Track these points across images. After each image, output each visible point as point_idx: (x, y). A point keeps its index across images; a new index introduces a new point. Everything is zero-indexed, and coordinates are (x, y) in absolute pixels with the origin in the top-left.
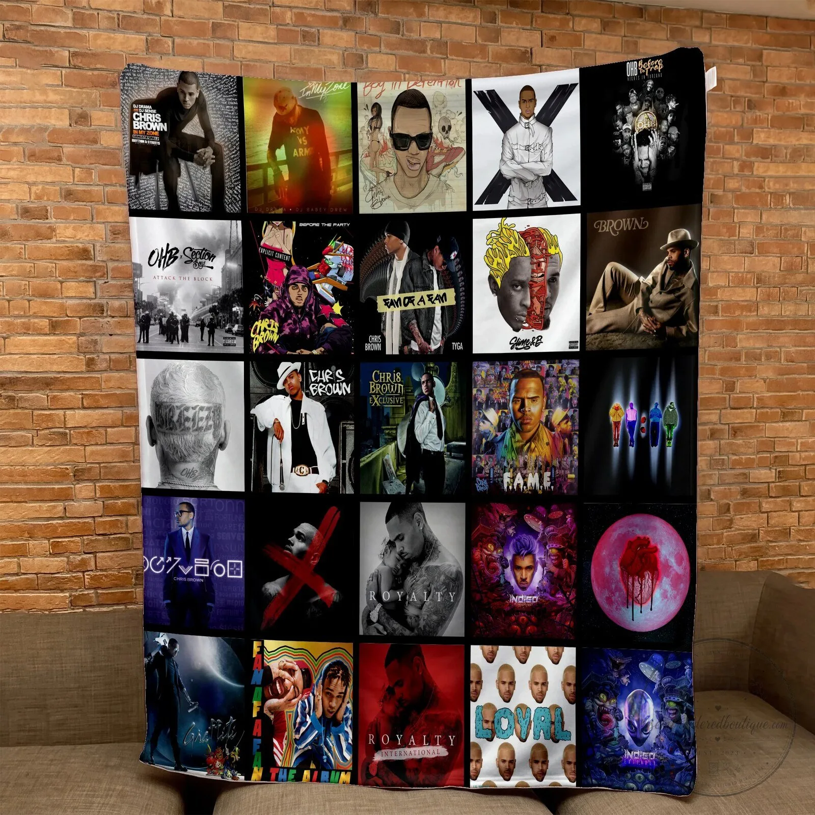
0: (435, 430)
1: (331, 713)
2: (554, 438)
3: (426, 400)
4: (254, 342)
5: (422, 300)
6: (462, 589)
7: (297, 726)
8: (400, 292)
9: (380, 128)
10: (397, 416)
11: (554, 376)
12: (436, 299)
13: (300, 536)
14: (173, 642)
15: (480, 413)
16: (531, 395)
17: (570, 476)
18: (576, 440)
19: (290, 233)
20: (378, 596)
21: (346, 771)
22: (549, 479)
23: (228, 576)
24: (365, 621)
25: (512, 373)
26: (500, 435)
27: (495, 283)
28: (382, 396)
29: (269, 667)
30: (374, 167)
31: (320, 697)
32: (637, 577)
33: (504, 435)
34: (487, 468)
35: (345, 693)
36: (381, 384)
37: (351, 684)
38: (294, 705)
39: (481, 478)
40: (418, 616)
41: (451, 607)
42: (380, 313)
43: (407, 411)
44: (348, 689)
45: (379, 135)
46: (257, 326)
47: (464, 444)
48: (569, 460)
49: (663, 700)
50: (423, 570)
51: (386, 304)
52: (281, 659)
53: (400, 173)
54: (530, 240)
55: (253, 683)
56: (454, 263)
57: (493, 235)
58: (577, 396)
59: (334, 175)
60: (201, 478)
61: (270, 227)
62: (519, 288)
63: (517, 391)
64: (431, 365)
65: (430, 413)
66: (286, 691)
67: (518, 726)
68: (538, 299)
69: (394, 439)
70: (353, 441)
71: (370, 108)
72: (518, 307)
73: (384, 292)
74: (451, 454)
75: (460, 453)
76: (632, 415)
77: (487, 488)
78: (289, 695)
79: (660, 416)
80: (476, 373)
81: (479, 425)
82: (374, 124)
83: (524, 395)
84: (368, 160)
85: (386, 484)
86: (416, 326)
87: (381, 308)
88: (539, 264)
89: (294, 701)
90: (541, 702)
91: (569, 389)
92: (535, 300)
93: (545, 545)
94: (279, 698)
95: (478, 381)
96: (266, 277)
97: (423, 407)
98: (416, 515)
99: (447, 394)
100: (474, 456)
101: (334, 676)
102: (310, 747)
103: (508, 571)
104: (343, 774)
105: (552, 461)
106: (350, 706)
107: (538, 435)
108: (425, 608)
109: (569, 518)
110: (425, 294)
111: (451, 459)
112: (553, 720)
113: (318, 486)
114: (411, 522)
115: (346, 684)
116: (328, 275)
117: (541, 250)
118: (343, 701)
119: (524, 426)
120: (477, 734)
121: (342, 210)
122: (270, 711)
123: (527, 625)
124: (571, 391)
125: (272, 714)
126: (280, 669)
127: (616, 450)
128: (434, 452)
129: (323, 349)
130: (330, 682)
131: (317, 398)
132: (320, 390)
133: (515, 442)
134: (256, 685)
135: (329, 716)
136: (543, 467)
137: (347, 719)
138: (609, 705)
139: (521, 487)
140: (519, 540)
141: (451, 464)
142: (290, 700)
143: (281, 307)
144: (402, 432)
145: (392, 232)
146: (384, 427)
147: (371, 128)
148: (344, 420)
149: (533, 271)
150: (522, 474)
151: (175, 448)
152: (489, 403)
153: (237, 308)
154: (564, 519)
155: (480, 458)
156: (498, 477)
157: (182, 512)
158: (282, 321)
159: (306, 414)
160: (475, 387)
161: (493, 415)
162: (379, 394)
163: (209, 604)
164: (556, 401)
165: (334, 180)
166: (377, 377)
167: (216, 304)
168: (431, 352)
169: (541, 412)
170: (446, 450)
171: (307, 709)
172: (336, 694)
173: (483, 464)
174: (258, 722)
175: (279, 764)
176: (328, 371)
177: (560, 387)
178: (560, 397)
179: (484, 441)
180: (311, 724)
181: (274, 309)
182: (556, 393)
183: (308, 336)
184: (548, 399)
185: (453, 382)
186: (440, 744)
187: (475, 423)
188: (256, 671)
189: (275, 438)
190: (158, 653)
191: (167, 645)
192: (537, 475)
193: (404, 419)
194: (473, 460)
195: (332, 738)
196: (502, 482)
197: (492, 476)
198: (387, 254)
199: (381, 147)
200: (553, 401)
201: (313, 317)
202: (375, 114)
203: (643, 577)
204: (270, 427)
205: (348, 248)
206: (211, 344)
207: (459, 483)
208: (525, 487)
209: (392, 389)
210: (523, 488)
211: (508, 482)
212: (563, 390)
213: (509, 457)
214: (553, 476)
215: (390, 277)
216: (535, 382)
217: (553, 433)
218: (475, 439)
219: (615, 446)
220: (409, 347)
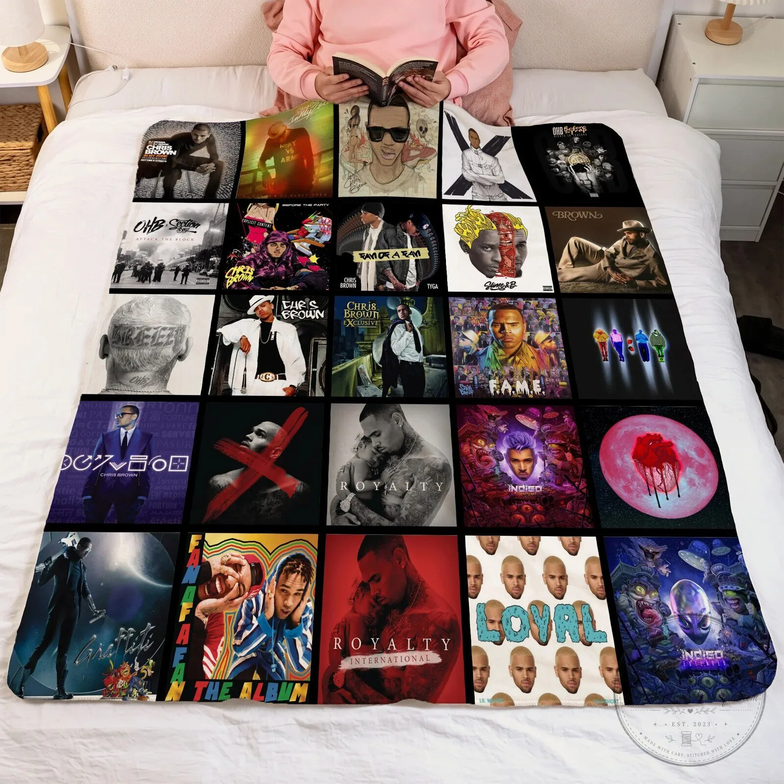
0: (413, 346)
1: (286, 613)
2: (539, 353)
3: (402, 323)
4: (228, 282)
5: (396, 254)
6: (450, 480)
7: (239, 629)
8: (375, 249)
9: (358, 125)
10: (372, 334)
12: (410, 254)
13: (259, 433)
14: (84, 542)
15: (459, 334)
16: (511, 321)
17: (561, 384)
18: (562, 355)
19: (273, 211)
20: (351, 487)
21: (302, 683)
23: (170, 470)
24: (334, 511)
25: (489, 306)
26: (481, 350)
27: (467, 246)
28: (356, 319)
29: (208, 562)
30: (353, 159)
31: (272, 596)
32: (655, 468)
33: (486, 350)
34: (471, 376)
35: (305, 590)
36: (356, 311)
37: (313, 579)
38: (236, 606)
39: (465, 384)
40: (399, 506)
41: (437, 497)
42: (356, 262)
43: (383, 331)
44: (310, 586)
45: (357, 131)
46: (232, 271)
47: (445, 356)
48: (558, 370)
49: (718, 590)
50: (404, 462)
51: (362, 257)
52: (225, 554)
53: (375, 162)
54: (495, 219)
55: (184, 581)
56: (427, 231)
57: (461, 215)
58: (558, 323)
59: (316, 170)
60: (153, 384)
61: (254, 207)
62: (489, 249)
63: (495, 318)
64: (407, 299)
65: (407, 333)
66: (228, 589)
67: (534, 626)
68: (509, 257)
69: (370, 351)
70: (325, 353)
72: (490, 262)
73: (360, 249)
74: (430, 365)
75: (440, 364)
76: (617, 338)
77: (471, 393)
78: (231, 594)
79: (647, 339)
81: (459, 343)
82: (352, 123)
83: (503, 321)
85: (361, 388)
86: (391, 272)
87: (357, 259)
88: (506, 235)
89: (237, 600)
90: (562, 598)
91: (549, 318)
92: (505, 258)
93: (543, 441)
94: (218, 598)
95: (455, 310)
96: (246, 238)
97: (400, 328)
98: (394, 414)
99: (423, 319)
100: (456, 367)
101: (292, 571)
102: (254, 655)
103: (504, 463)
104: (297, 685)
105: (540, 371)
106: (311, 605)
107: (522, 351)
108: (406, 498)
109: (566, 418)
110: (399, 251)
111: (431, 369)
112: (580, 619)
113: (285, 390)
114: (389, 421)
115: (307, 580)
116: (306, 237)
117: (507, 226)
118: (302, 599)
119: (505, 344)
120: (480, 637)
121: (323, 195)
122: (203, 613)
123: (532, 514)
124: (551, 319)
125: (206, 616)
126: (222, 564)
127: (607, 364)
128: (412, 362)
129: (297, 287)
130: (287, 578)
131: (289, 320)
132: (292, 316)
133: (498, 356)
134: (188, 584)
135: (283, 617)
136: (532, 376)
137: (306, 620)
138: (651, 598)
139: (510, 392)
140: (512, 436)
141: (431, 373)
142: (232, 600)
143: (259, 258)
144: (378, 346)
145: (367, 210)
146: (358, 343)
147: (350, 127)
148: (316, 337)
149: (501, 239)
150: (509, 381)
151: (128, 360)
152: (467, 326)
153: (215, 258)
154: (560, 419)
155: (463, 368)
156: (483, 384)
157: (123, 414)
158: (258, 268)
159: (276, 333)
160: (452, 315)
161: (472, 336)
162: (354, 318)
163: (140, 498)
164: (536, 326)
165: (316, 173)
166: (352, 306)
167: (195, 256)
168: (406, 290)
169: (523, 334)
171: (254, 610)
172: (293, 591)
173: (465, 373)
174: (186, 628)
175: (210, 676)
176: (301, 301)
177: (539, 316)
178: (540, 324)
179: (465, 354)
180: (258, 626)
181: (251, 259)
182: (536, 321)
183: (283, 278)
184: (528, 324)
185: (429, 311)
186: (430, 649)
187: (454, 340)
188: (190, 568)
189: (240, 351)
190: (62, 556)
191: (76, 546)
192: (525, 382)
193: (380, 336)
194: (455, 370)
195: (285, 642)
196: (488, 387)
197: (476, 383)
198: (363, 225)
200: (534, 326)
201: (290, 265)
202: (354, 114)
203: (662, 468)
204: (236, 342)
205: (328, 220)
206: (184, 283)
207: (442, 388)
208: (513, 392)
209: (367, 315)
210: (512, 393)
211: (494, 388)
212: (542, 319)
213: (493, 367)
214: (543, 383)
215: (366, 239)
216: (514, 313)
217: (538, 349)
218: (456, 353)
219: (604, 360)
220: (384, 286)
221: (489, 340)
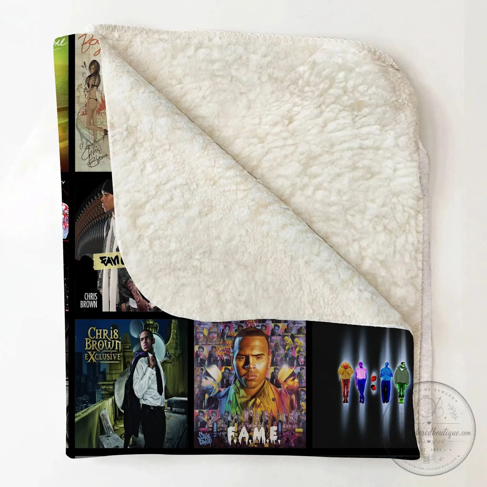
0: (155, 386)
2: (280, 394)
3: (144, 356)
9: (97, 86)
10: (114, 372)
11: (279, 335)
15: (202, 370)
16: (256, 352)
17: (297, 430)
18: (304, 396)
22: (275, 433)
25: (236, 331)
26: (223, 391)
28: (98, 352)
30: (91, 125)
33: (228, 390)
34: (210, 422)
36: (98, 340)
39: (204, 432)
42: (97, 271)
43: (125, 367)
45: (97, 93)
47: (186, 399)
48: (297, 415)
51: (103, 262)
58: (305, 354)
63: (241, 348)
64: (151, 322)
65: (150, 369)
69: (112, 394)
70: (68, 396)
71: (88, 65)
73: (101, 251)
74: (171, 409)
75: (182, 408)
76: (362, 374)
77: (210, 442)
79: (391, 375)
80: (198, 331)
81: (201, 382)
82: (91, 82)
83: (248, 352)
84: (85, 118)
85: (103, 438)
87: (98, 265)
91: (296, 348)
95: (200, 338)
97: (142, 363)
99: (167, 350)
100: (196, 411)
105: (278, 416)
107: (264, 391)
111: (172, 414)
119: (248, 382)
124: (297, 349)
127: (346, 406)
128: (154, 407)
133: (239, 398)
136: (270, 422)
139: (247, 441)
141: (172, 419)
144: (120, 388)
146: (100, 383)
147: (89, 86)
150: (247, 428)
152: (212, 360)
155: (203, 413)
156: (222, 431)
160: (197, 344)
161: (215, 371)
162: (95, 350)
164: (282, 359)
166: (93, 333)
168: (150, 309)
169: (267, 369)
170: (166, 406)
173: (205, 419)
177: (286, 346)
178: (286, 355)
179: (207, 396)
182: (282, 352)
184: (273, 356)
185: (173, 339)
187: (197, 379)
192: (263, 429)
193: (122, 375)
194: (195, 415)
196: (226, 435)
197: (215, 430)
198: (104, 213)
199: (98, 106)
200: (279, 358)
202: (93, 71)
205: (63, 206)
207: (181, 437)
208: (250, 441)
209: (109, 346)
210: (248, 442)
211: (232, 436)
212: (289, 349)
213: (233, 412)
214: (280, 431)
215: (107, 235)
216: (261, 341)
217: (280, 389)
218: (197, 394)
219: (344, 402)
220: (127, 305)
221: (232, 378)
